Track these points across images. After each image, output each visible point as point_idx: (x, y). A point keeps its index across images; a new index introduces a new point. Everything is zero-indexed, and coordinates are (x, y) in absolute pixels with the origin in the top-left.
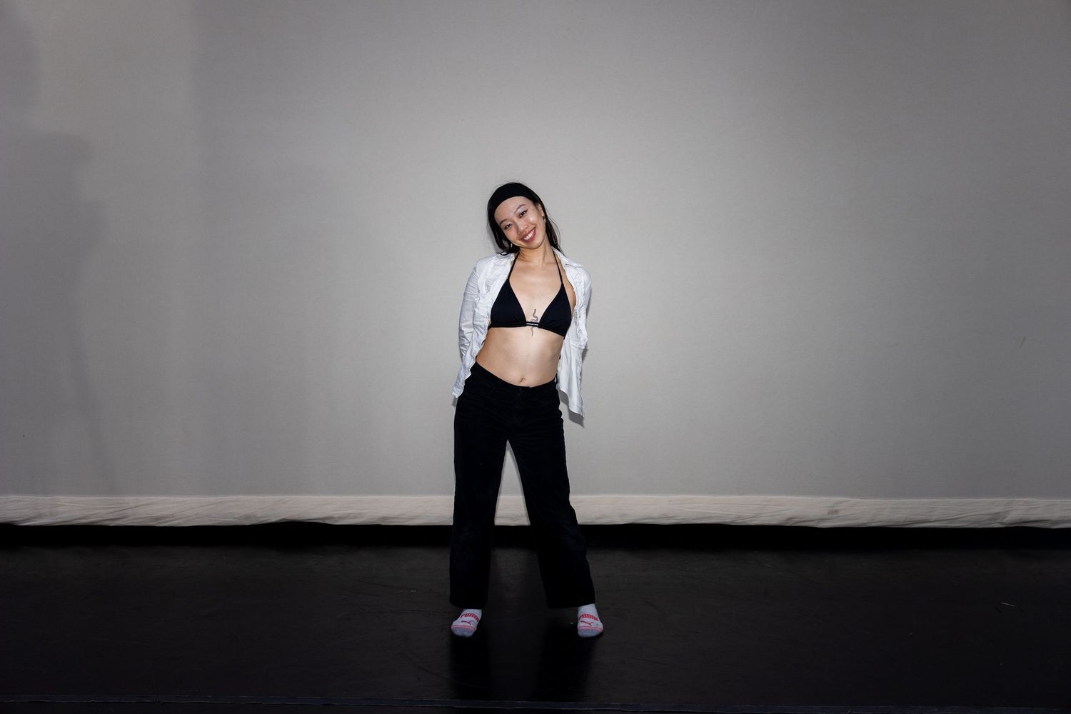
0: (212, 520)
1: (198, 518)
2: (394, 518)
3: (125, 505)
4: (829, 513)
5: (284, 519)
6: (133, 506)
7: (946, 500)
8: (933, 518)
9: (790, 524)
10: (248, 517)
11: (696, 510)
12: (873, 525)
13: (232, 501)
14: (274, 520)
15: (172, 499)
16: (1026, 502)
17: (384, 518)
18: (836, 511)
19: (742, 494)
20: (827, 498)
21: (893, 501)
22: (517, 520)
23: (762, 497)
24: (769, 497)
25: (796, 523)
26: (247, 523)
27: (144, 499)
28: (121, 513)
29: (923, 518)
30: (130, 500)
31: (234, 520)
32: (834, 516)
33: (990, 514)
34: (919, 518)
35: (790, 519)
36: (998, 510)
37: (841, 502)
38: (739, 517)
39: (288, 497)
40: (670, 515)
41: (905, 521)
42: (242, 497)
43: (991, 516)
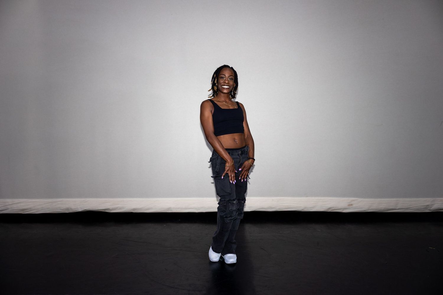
0: (51, 211)
1: (43, 209)
2: (140, 209)
3: (7, 203)
4: (348, 206)
5: (85, 210)
6: (11, 203)
7: (404, 199)
8: (398, 208)
9: (330, 211)
10: (68, 209)
11: (285, 205)
12: (369, 211)
13: (59, 201)
14: (80, 210)
15: (30, 200)
16: (441, 200)
17: (135, 209)
18: (352, 205)
19: (307, 197)
20: (347, 198)
21: (379, 200)
22: (199, 209)
23: (317, 198)
24: (320, 198)
25: (332, 210)
26: (67, 212)
27: (16, 201)
28: (5, 207)
29: (393, 207)
30: (9, 201)
31: (60, 210)
32: (351, 207)
33: (425, 206)
34: (391, 207)
35: (330, 208)
36: (427, 204)
37: (355, 200)
38: (305, 208)
39: (87, 199)
40: (273, 207)
41: (384, 209)
42: (64, 199)
43: (425, 207)
